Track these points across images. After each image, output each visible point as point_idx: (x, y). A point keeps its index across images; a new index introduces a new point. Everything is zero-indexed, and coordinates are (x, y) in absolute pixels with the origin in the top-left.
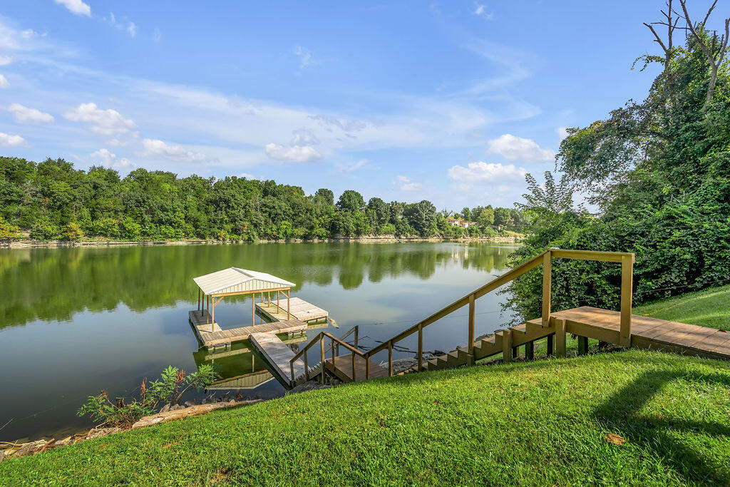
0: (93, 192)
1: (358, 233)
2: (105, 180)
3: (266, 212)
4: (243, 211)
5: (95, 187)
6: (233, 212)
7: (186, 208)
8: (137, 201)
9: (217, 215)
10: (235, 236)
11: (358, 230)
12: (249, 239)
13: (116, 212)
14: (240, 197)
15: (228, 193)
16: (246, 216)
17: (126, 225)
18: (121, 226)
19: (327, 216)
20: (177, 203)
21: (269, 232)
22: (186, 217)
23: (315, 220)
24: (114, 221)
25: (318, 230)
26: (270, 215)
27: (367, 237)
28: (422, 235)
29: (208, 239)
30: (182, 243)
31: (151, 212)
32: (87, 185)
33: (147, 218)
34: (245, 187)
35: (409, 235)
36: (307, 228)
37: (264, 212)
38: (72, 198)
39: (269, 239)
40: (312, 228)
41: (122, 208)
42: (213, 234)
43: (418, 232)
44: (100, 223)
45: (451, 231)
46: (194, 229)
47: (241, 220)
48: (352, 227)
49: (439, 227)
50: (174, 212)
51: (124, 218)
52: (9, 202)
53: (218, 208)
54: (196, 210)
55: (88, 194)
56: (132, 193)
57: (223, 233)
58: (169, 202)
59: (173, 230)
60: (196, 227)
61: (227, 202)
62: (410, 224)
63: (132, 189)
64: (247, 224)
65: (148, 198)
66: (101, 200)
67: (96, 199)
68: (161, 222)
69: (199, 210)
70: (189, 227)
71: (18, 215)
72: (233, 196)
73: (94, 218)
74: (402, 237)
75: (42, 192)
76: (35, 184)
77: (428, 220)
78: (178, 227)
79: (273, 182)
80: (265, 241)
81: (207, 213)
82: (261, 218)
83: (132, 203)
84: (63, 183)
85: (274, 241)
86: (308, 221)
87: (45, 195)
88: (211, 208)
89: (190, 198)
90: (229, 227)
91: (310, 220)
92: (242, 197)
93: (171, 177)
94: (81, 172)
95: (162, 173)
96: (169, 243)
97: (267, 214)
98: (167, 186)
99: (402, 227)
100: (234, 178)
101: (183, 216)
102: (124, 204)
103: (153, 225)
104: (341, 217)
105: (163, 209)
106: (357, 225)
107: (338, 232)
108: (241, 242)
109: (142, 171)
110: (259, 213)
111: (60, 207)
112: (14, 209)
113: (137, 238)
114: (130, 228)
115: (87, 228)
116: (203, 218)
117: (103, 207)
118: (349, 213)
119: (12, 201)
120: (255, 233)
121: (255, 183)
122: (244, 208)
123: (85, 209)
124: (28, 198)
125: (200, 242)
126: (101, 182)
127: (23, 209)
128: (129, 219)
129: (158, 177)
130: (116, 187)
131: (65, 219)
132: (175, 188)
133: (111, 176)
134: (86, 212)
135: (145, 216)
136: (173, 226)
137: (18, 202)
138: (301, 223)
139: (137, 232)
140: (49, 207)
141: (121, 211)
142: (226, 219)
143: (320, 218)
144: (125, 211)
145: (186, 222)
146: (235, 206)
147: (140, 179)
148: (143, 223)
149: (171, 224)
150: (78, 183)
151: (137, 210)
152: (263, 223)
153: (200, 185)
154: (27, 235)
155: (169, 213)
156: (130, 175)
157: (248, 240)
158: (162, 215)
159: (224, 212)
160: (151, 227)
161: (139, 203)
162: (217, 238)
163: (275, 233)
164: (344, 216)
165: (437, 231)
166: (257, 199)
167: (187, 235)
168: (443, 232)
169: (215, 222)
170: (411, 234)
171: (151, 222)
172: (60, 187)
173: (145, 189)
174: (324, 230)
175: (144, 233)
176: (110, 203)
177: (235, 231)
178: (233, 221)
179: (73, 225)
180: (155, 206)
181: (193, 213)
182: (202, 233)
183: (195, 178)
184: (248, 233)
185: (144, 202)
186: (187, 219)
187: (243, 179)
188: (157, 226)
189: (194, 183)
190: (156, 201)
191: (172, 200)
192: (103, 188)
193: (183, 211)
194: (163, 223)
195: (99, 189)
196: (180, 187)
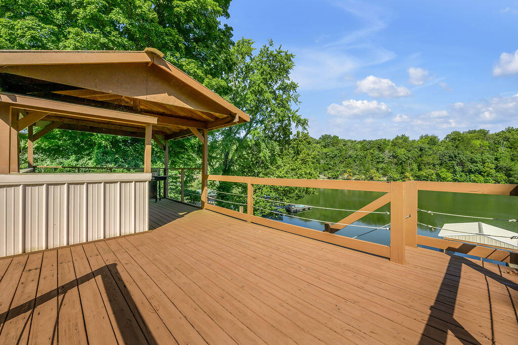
0: (420, 153)
2: (428, 144)
5: (421, 150)
7: (496, 159)
8: (450, 157)
13: (434, 165)
17: (441, 174)
18: (438, 175)
20: (487, 155)
22: (497, 167)
24: (433, 172)
31: (461, 164)
32: (416, 149)
33: (458, 169)
38: (407, 158)
41: (439, 162)
44: (423, 173)
46: (505, 177)
50: (484, 163)
51: (440, 169)
52: (378, 162)
54: (508, 161)
55: (416, 155)
58: (478, 156)
59: (481, 179)
60: (508, 176)
63: (447, 148)
65: (459, 154)
66: (425, 158)
67: (421, 157)
68: (470, 172)
69: (512, 160)
70: (501, 176)
71: (382, 169)
73: (420, 169)
75: (393, 156)
76: (389, 152)
78: (488, 176)
83: (446, 159)
84: (403, 150)
87: (394, 157)
89: (502, 149)
93: (483, 134)
94: (414, 141)
95: (475, 132)
98: (477, 143)
101: (493, 166)
102: (440, 159)
103: (463, 174)
105: (472, 161)
109: (457, 133)
111: (401, 163)
112: (381, 166)
114: (444, 176)
115: (416, 176)
117: (425, 162)
119: (380, 162)
123: (414, 164)
124: (387, 160)
126: (426, 146)
127: (384, 165)
128: (443, 170)
129: (469, 135)
130: (435, 148)
131: (403, 170)
132: (486, 143)
133: (433, 141)
134: (415, 166)
135: (456, 167)
136: (482, 175)
137: (382, 162)
139: (449, 179)
140: (396, 164)
141: (438, 164)
144: (441, 164)
145: (497, 172)
147: (454, 139)
148: (454, 172)
149: (480, 173)
151: (450, 163)
154: (385, 179)
155: (478, 165)
156: (446, 138)
158: (472, 167)
160: (461, 176)
161: (451, 158)
167: (497, 182)
171: (462, 171)
172: (401, 152)
173: (457, 147)
175: (455, 180)
176: (430, 159)
179: (407, 174)
180: (465, 160)
181: (505, 163)
182: (516, 181)
185: (455, 156)
186: (498, 169)
188: (466, 175)
189: (508, 135)
190: (465, 155)
191: (482, 153)
192: (426, 150)
193: (494, 162)
194: (473, 173)
195: (423, 151)
196: (492, 142)
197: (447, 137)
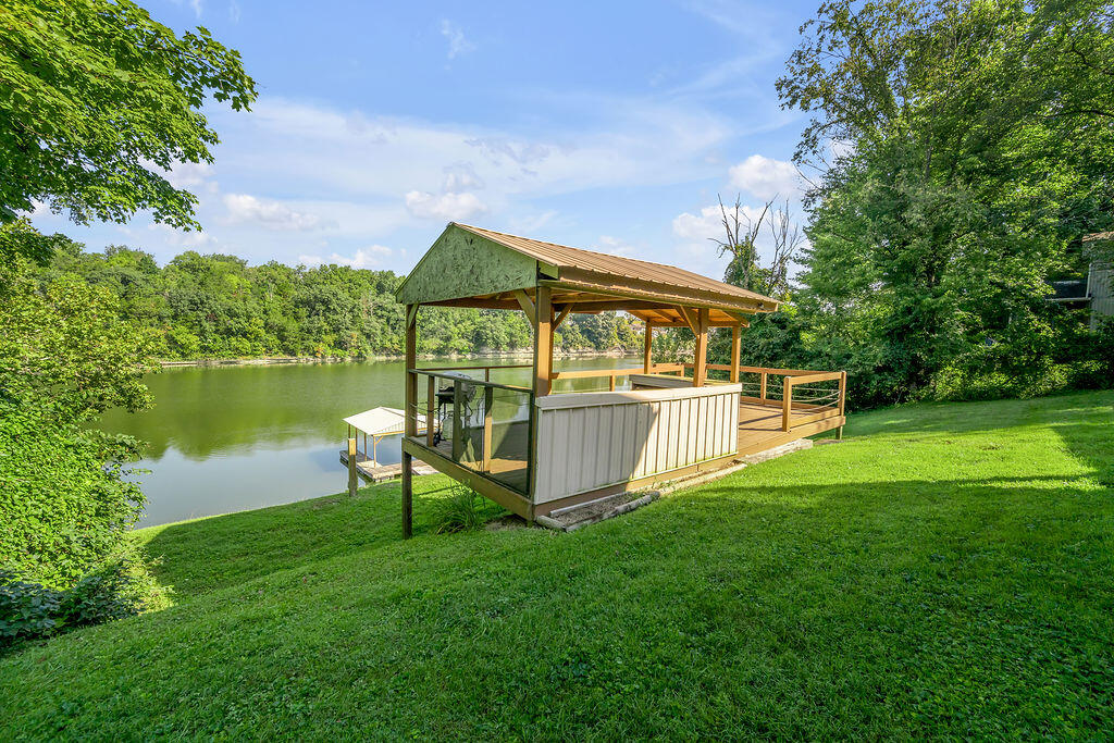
0: (123, 288)
1: (512, 345)
2: (139, 269)
3: (382, 317)
4: (349, 316)
5: (125, 281)
6: (336, 317)
7: (265, 312)
8: (191, 302)
9: (312, 322)
10: (339, 352)
11: (511, 341)
12: (360, 355)
13: (160, 318)
14: (344, 295)
15: (326, 290)
16: (354, 323)
17: (178, 338)
18: (172, 340)
19: (469, 323)
20: (252, 304)
21: (388, 345)
22: (266, 324)
23: (452, 327)
24: (160, 332)
25: (457, 342)
26: (388, 321)
27: (524, 350)
28: (597, 348)
29: (300, 356)
30: (263, 361)
31: (213, 317)
32: (112, 279)
33: (209, 326)
34: (350, 281)
35: (580, 347)
36: (441, 339)
37: (380, 317)
39: (388, 355)
40: (448, 339)
41: (171, 312)
42: (307, 349)
43: (592, 344)
45: (636, 342)
46: (278, 342)
47: (347, 329)
48: (504, 338)
49: (621, 336)
50: (249, 317)
51: (174, 327)
53: (313, 312)
54: (280, 315)
56: (183, 290)
57: (321, 347)
58: (240, 304)
59: (248, 344)
60: (282, 338)
61: (325, 303)
62: (583, 332)
63: (182, 284)
64: (356, 334)
65: (208, 298)
66: (136, 301)
67: (127, 299)
68: (229, 332)
69: (284, 314)
70: (273, 339)
72: (335, 295)
74: (571, 350)
77: (606, 328)
78: (256, 339)
79: (391, 273)
80: (384, 358)
81: (297, 318)
82: (376, 325)
83: (184, 305)
85: (395, 358)
86: (443, 329)
88: (303, 312)
89: (270, 296)
90: (330, 338)
91: (446, 328)
92: (347, 294)
93: (238, 266)
95: (222, 258)
96: (243, 362)
97: (383, 320)
98: (234, 279)
99: (571, 337)
100: (334, 267)
101: (262, 323)
102: (172, 307)
103: (218, 337)
104: (489, 324)
105: (231, 314)
106: (511, 335)
107: (484, 344)
108: (349, 359)
109: (192, 255)
110: (373, 318)
113: (195, 355)
114: (183, 341)
116: (293, 327)
117: (140, 311)
118: (500, 318)
120: (368, 347)
121: (363, 273)
122: (351, 311)
125: (289, 361)
126: (132, 272)
128: (182, 328)
129: (218, 264)
130: (156, 280)
132: (247, 282)
133: (146, 264)
135: (204, 323)
136: (247, 338)
138: (433, 332)
139: (195, 347)
141: (168, 317)
142: (326, 327)
143: (459, 325)
144: (175, 317)
145: (267, 332)
146: (339, 309)
147: (192, 268)
148: (202, 333)
149: (244, 335)
150: (97, 274)
151: (192, 316)
152: (379, 332)
153: (284, 278)
155: (241, 320)
156: (175, 262)
157: (358, 357)
158: (232, 323)
159: (322, 318)
160: (215, 340)
161: (195, 305)
162: (314, 354)
163: (396, 346)
164: (494, 322)
165: (617, 342)
166: (369, 298)
167: (269, 350)
168: (625, 344)
169: (309, 332)
170: (584, 347)
171: (215, 332)
173: (202, 284)
174: (465, 342)
175: (204, 349)
176: (149, 305)
177: (340, 344)
178: (336, 330)
180: (219, 309)
181: (277, 319)
182: (291, 347)
183: (274, 266)
184: (358, 347)
185: (202, 303)
186: (268, 327)
187: (347, 269)
188: (223, 338)
189: (274, 273)
190: (221, 302)
191: (245, 300)
192: (139, 283)
193: (262, 316)
194: (233, 334)
195: (131, 284)
196: (253, 280)
197: (177, 260)
